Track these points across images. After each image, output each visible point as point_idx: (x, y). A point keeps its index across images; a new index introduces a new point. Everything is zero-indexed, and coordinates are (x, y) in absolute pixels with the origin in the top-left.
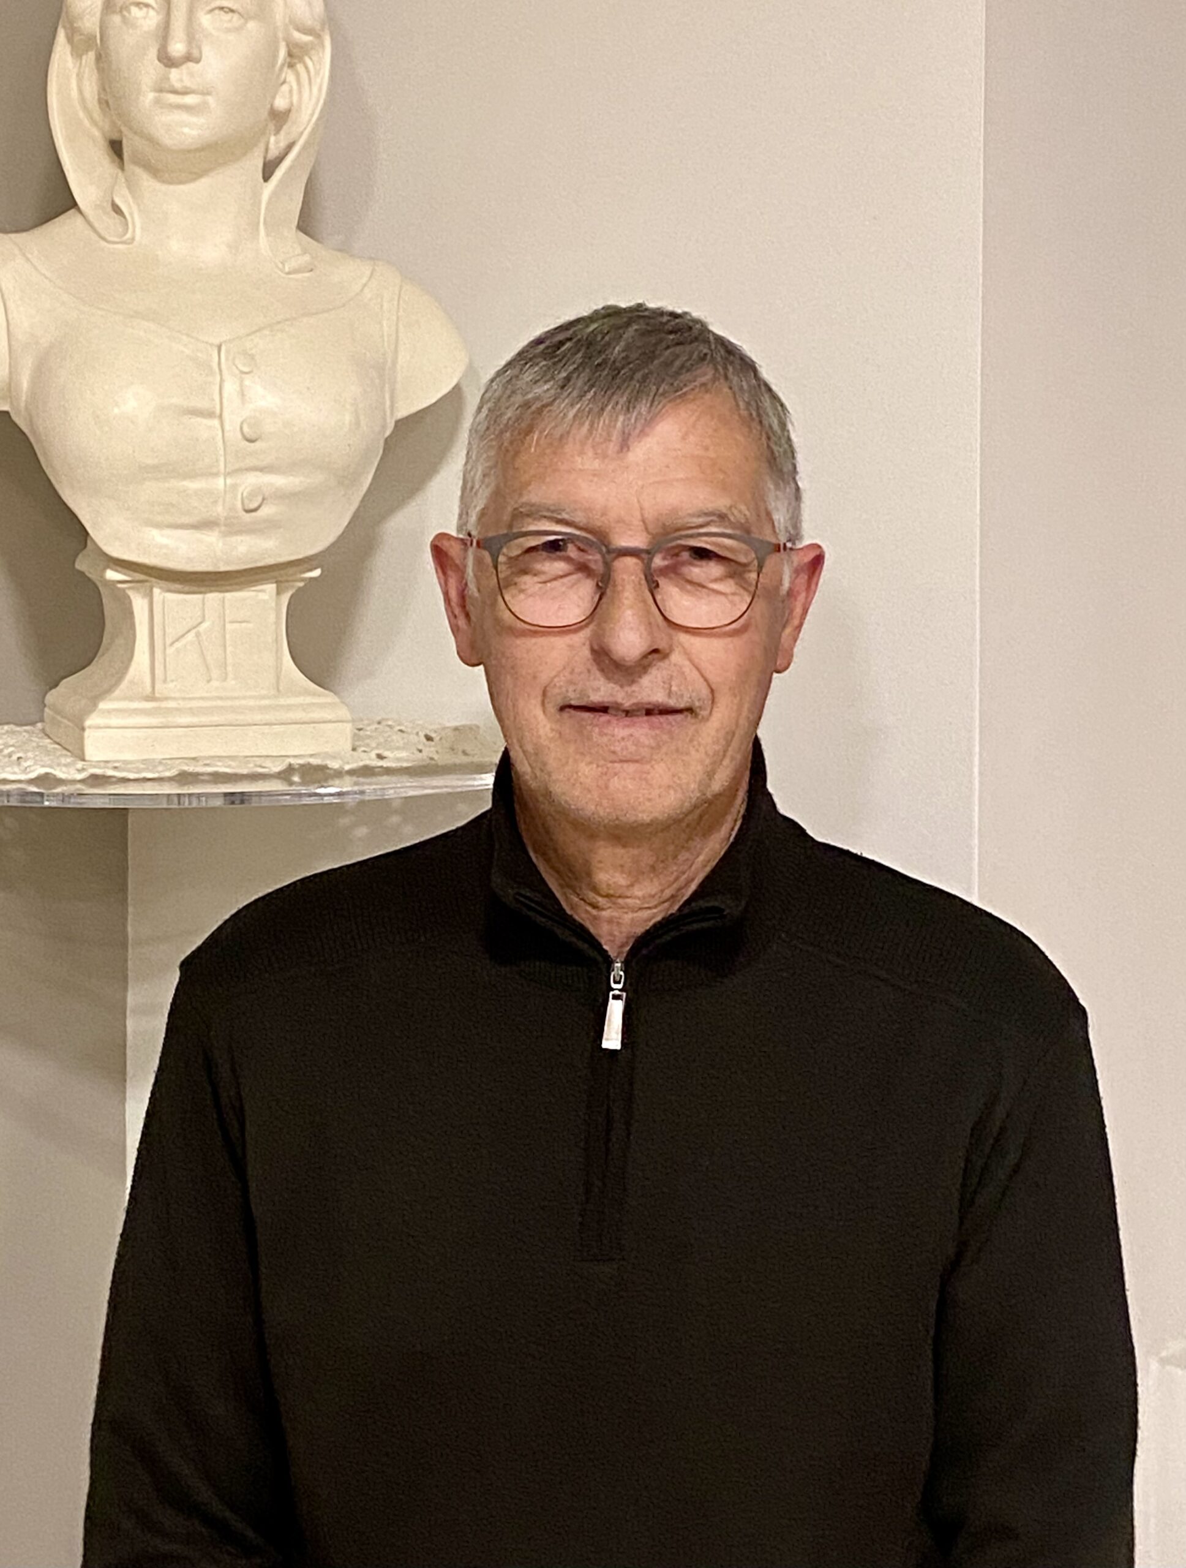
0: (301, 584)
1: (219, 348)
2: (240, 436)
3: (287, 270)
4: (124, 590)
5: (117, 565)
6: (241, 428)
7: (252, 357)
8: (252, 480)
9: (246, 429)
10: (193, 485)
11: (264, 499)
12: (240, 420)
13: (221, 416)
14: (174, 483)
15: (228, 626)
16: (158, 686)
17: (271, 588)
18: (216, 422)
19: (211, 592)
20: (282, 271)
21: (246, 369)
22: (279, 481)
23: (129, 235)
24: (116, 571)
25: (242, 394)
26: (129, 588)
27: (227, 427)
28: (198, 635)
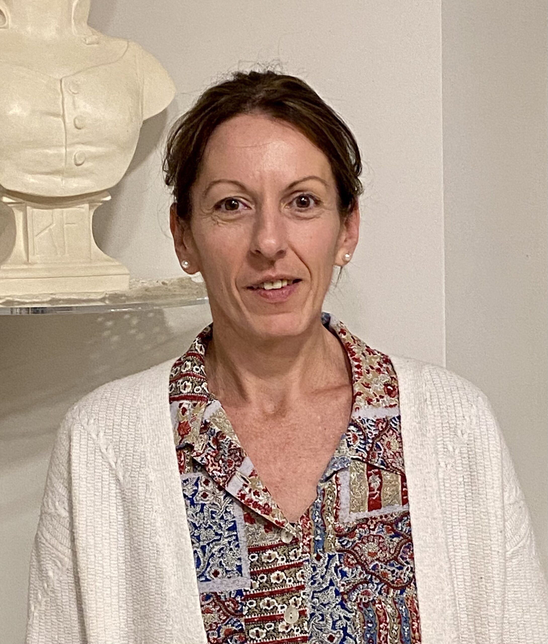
0: (101, 204)
1: (61, 81)
2: (74, 127)
3: (87, 42)
4: (11, 208)
5: (9, 194)
6: (75, 122)
7: (78, 85)
8: (80, 148)
9: (77, 122)
10: (50, 152)
11: (86, 159)
12: (74, 117)
13: (63, 116)
14: (40, 151)
15: (65, 226)
16: (30, 257)
17: (87, 206)
18: (60, 119)
19: (56, 208)
20: (85, 43)
21: (76, 92)
22: (93, 149)
23: (6, 23)
24: (9, 198)
25: (74, 103)
26: (14, 207)
27: (67, 120)
28: (50, 230)
